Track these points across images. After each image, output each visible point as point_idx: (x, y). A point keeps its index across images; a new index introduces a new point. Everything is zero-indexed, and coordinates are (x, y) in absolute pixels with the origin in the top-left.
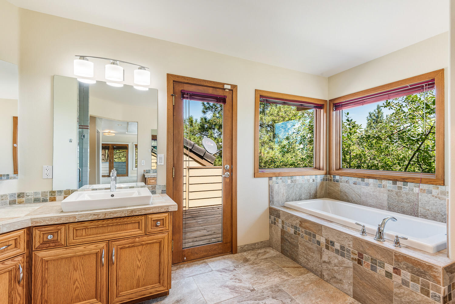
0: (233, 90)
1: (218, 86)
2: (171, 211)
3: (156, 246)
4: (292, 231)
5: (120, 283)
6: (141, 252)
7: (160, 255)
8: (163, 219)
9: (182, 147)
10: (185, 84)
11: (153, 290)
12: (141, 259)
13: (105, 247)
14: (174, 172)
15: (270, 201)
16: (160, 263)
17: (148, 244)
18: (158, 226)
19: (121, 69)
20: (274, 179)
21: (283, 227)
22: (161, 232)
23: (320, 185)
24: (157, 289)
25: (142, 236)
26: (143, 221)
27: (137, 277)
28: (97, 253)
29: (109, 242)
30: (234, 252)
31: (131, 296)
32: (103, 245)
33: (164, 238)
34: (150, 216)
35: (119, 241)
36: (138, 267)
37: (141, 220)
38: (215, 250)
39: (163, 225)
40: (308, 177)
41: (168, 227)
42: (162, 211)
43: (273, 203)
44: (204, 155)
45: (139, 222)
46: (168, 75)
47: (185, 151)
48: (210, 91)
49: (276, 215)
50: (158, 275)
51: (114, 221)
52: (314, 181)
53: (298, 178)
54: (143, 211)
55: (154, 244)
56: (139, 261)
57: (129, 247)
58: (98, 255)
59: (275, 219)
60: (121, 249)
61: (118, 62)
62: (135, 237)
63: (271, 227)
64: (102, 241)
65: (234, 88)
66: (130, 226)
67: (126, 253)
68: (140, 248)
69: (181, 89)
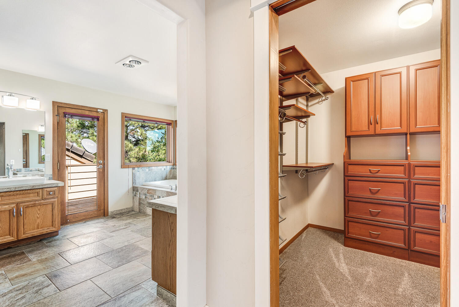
0: (104, 113)
1: (93, 110)
2: (60, 186)
3: (50, 206)
4: (144, 197)
5: (26, 227)
6: (40, 209)
7: (52, 211)
8: (54, 191)
9: (65, 149)
10: (66, 108)
11: (48, 230)
12: (39, 213)
13: (15, 207)
14: (58, 166)
15: (133, 183)
16: (52, 215)
17: (43, 204)
18: (51, 195)
19: (17, 99)
20: (136, 169)
21: (140, 196)
22: (53, 198)
23: (169, 172)
24: (51, 229)
25: (40, 200)
26: (41, 192)
27: (37, 223)
28: (9, 210)
29: (18, 204)
30: (106, 216)
31: (33, 234)
32: (14, 205)
33: (55, 201)
34: (45, 189)
35: (25, 203)
36: (38, 217)
37: (39, 191)
38: (91, 215)
39: (54, 194)
40: (161, 167)
41: (57, 195)
42: (53, 186)
43: (135, 184)
44: (83, 154)
45: (38, 193)
46: (53, 102)
47: (67, 153)
48: (87, 113)
49: (136, 190)
50: (51, 222)
51: (21, 192)
52: (165, 169)
53: (153, 168)
54: (41, 186)
55: (49, 205)
56: (39, 214)
57: (31, 206)
58: (10, 212)
59: (136, 193)
60: (26, 207)
61: (13, 94)
62: (36, 201)
63: (133, 198)
64: (13, 203)
65: (105, 112)
66: (32, 195)
67: (29, 210)
68: (39, 207)
69: (63, 111)
